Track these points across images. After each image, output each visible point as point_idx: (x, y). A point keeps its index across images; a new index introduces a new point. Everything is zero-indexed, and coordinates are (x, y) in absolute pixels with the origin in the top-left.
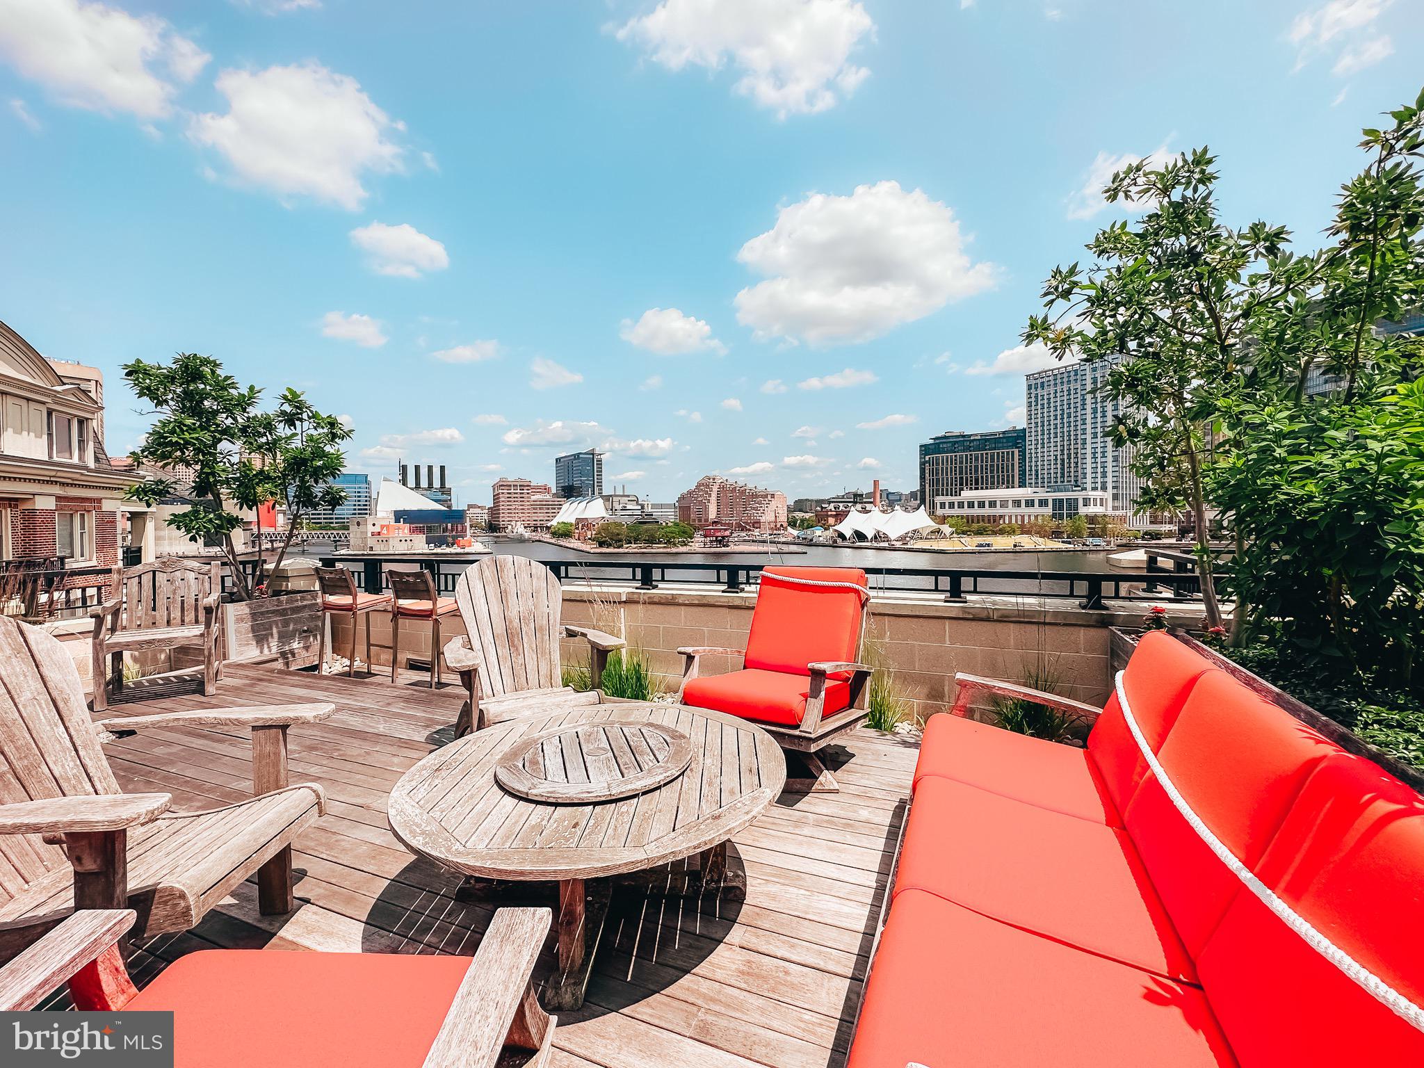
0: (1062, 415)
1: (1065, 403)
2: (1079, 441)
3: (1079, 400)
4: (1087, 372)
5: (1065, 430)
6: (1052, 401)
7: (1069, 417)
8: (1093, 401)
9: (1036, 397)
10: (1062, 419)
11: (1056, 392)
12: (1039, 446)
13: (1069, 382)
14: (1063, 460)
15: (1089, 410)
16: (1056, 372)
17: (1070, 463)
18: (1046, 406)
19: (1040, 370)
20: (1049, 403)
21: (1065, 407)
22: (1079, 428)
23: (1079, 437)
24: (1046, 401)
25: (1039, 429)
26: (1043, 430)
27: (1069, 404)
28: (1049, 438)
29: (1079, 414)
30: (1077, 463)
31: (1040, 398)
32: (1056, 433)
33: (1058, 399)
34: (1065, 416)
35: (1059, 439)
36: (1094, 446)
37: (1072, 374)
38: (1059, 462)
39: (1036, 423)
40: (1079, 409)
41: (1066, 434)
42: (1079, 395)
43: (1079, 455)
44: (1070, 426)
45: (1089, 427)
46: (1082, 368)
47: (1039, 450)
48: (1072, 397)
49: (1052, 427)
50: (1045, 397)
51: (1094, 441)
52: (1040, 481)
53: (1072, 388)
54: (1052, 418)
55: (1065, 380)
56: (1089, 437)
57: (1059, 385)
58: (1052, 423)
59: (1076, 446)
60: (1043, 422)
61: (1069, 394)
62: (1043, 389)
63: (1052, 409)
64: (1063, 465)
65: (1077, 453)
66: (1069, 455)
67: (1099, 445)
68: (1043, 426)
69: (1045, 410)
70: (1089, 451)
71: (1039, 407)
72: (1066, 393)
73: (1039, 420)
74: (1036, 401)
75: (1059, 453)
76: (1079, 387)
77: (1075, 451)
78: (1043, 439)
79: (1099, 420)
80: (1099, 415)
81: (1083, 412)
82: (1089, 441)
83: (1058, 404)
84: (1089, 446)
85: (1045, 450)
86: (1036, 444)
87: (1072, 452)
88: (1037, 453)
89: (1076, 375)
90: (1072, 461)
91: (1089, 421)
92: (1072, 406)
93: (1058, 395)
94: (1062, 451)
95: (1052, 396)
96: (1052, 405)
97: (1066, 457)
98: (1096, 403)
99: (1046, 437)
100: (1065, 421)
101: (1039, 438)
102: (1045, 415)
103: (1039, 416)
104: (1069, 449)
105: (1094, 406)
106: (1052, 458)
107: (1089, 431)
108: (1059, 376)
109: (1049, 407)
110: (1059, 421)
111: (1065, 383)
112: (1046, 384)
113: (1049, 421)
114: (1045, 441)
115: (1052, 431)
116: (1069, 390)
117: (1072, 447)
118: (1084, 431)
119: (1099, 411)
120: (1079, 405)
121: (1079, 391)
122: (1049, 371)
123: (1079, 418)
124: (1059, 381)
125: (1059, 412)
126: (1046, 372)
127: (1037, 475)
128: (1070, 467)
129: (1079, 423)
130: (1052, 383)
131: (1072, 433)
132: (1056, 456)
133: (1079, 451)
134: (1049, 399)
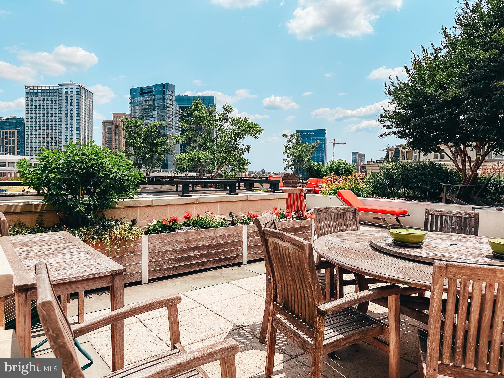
0: (48, 114)
1: (49, 107)
2: (57, 131)
3: (57, 107)
4: (63, 92)
5: (49, 123)
6: (41, 104)
7: (52, 116)
8: (66, 109)
9: (32, 100)
10: (48, 116)
11: (44, 100)
12: (33, 131)
13: (52, 95)
14: (48, 141)
15: (63, 115)
16: (44, 88)
17: (52, 143)
18: (38, 107)
19: (34, 85)
20: (40, 106)
21: (49, 110)
22: (57, 123)
23: (57, 128)
24: (37, 104)
25: (33, 120)
26: (36, 121)
27: (52, 109)
28: (40, 127)
29: (57, 115)
30: (56, 143)
31: (34, 102)
32: (44, 124)
33: (45, 104)
34: (49, 115)
35: (45, 128)
36: (66, 134)
37: (54, 91)
38: (46, 141)
39: (32, 117)
40: (57, 113)
41: (50, 126)
42: (57, 105)
43: (57, 139)
44: (52, 121)
45: (63, 124)
46: (60, 90)
47: (33, 133)
48: (53, 105)
49: (41, 120)
50: (37, 102)
51: (66, 132)
52: (33, 152)
53: (53, 100)
54: (41, 115)
55: (50, 94)
56: (63, 129)
57: (46, 96)
58: (41, 118)
59: (56, 134)
60: (36, 116)
61: (52, 103)
62: (36, 97)
63: (41, 110)
64: (48, 143)
65: (56, 138)
66: (52, 138)
67: (69, 135)
68: (36, 119)
69: (37, 110)
70: (63, 137)
71: (33, 107)
72: (50, 102)
73: (33, 115)
74: (32, 103)
75: (46, 136)
76: (57, 100)
77: (55, 136)
78: (36, 127)
79: (69, 121)
80: (69, 118)
81: (60, 115)
82: (63, 131)
83: (45, 107)
84: (63, 134)
85: (37, 133)
86: (32, 129)
87: (53, 136)
88: (32, 135)
89: (56, 92)
90: (53, 141)
91: (63, 120)
92: (53, 110)
93: (45, 102)
94: (48, 135)
95: (41, 102)
96: (41, 107)
97: (49, 139)
98: (67, 111)
99: (37, 125)
100: (49, 118)
101: (33, 125)
102: (37, 112)
103: (33, 112)
104: (52, 135)
105: (66, 112)
106: (42, 139)
107: (64, 126)
108: (46, 91)
109: (40, 108)
110: (45, 118)
111: (50, 96)
112: (38, 94)
113: (40, 116)
114: (37, 128)
115: (41, 123)
116: (52, 101)
117: (53, 133)
118: (61, 126)
119: (69, 116)
120: (57, 110)
121: (57, 102)
122: (40, 86)
123: (57, 118)
124: (45, 94)
125: (46, 112)
126: (38, 87)
127: (32, 148)
128: (52, 145)
129: (57, 120)
130: (42, 94)
131: (53, 126)
132: (44, 138)
133: (57, 136)
134: (40, 103)
